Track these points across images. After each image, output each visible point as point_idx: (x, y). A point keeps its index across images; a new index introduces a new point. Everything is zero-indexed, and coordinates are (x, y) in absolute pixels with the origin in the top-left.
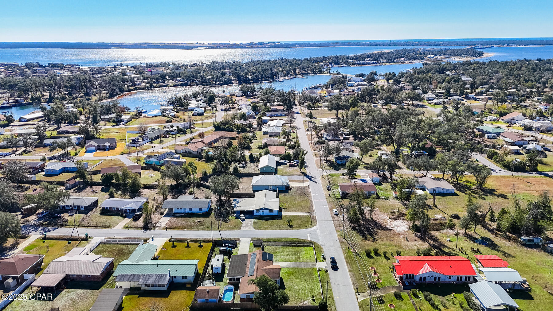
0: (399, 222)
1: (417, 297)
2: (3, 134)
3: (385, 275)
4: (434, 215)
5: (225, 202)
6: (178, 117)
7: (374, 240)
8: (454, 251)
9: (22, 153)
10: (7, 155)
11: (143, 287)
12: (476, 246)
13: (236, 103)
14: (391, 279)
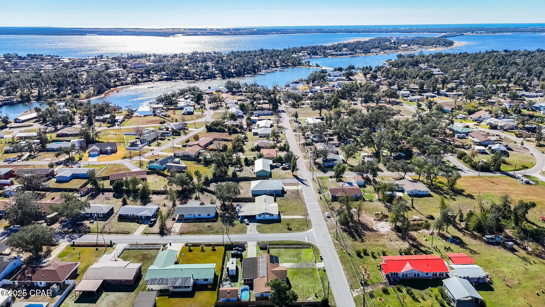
0: (383, 223)
1: (401, 291)
2: (3, 138)
3: (373, 273)
4: (413, 216)
5: (229, 206)
6: (169, 117)
7: (363, 241)
8: (429, 249)
9: (27, 157)
10: (14, 161)
11: (171, 289)
12: (448, 244)
13: (224, 101)
14: (379, 276)
